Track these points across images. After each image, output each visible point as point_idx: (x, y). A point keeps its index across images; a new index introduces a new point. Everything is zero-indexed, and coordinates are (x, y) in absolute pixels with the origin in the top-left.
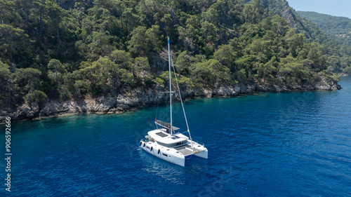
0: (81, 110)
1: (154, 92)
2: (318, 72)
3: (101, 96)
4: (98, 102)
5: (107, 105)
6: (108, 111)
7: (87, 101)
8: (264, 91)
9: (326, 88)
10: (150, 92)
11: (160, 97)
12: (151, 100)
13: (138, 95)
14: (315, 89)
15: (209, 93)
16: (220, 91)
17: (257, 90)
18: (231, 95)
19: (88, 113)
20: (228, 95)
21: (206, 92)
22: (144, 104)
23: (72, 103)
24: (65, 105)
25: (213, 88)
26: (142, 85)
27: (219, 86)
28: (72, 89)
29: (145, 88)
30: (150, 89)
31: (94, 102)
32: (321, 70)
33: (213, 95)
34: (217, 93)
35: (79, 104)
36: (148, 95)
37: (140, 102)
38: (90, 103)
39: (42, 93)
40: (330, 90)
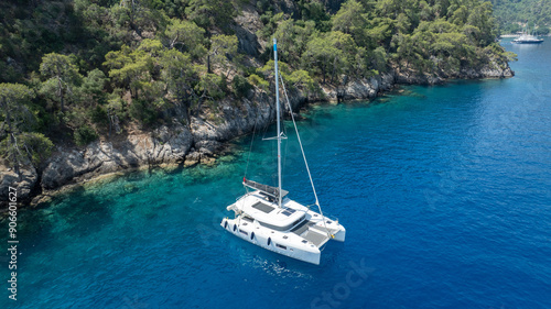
0: (125, 163)
1: (254, 106)
2: (483, 46)
3: (160, 125)
4: (157, 140)
5: (179, 145)
6: (184, 158)
7: (133, 140)
8: (409, 84)
9: (497, 73)
10: (246, 105)
11: (266, 115)
12: (252, 122)
13: (227, 116)
14: (481, 76)
15: (332, 96)
16: (350, 89)
17: (397, 81)
18: (368, 97)
19: (144, 167)
20: (364, 98)
21: (326, 92)
22: (240, 133)
23: (104, 147)
24: (89, 153)
25: (337, 84)
26: (228, 92)
27: (346, 81)
28: (101, 117)
29: (235, 98)
30: (246, 100)
31: (150, 140)
32: (488, 43)
33: (339, 97)
34: (345, 94)
35: (118, 148)
36: (244, 113)
37: (233, 130)
38: (143, 145)
39: (41, 136)
40: (503, 77)
